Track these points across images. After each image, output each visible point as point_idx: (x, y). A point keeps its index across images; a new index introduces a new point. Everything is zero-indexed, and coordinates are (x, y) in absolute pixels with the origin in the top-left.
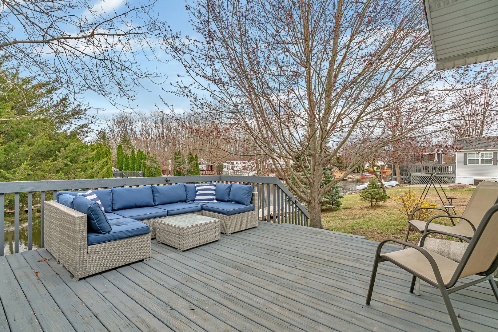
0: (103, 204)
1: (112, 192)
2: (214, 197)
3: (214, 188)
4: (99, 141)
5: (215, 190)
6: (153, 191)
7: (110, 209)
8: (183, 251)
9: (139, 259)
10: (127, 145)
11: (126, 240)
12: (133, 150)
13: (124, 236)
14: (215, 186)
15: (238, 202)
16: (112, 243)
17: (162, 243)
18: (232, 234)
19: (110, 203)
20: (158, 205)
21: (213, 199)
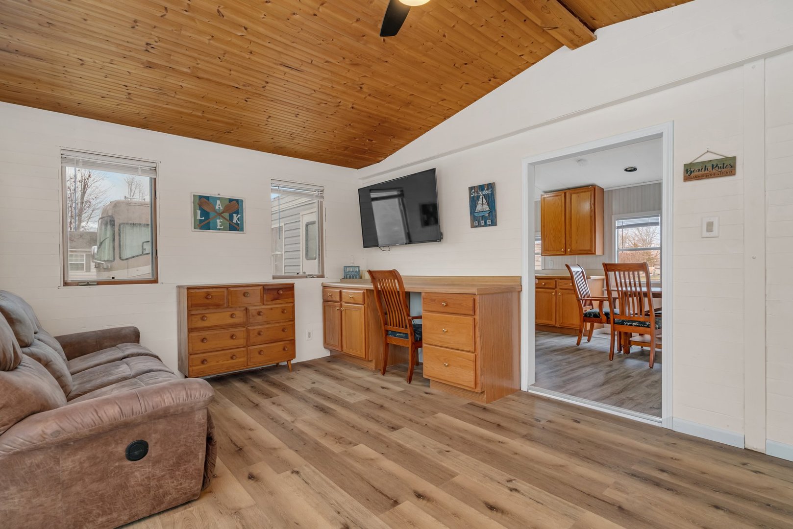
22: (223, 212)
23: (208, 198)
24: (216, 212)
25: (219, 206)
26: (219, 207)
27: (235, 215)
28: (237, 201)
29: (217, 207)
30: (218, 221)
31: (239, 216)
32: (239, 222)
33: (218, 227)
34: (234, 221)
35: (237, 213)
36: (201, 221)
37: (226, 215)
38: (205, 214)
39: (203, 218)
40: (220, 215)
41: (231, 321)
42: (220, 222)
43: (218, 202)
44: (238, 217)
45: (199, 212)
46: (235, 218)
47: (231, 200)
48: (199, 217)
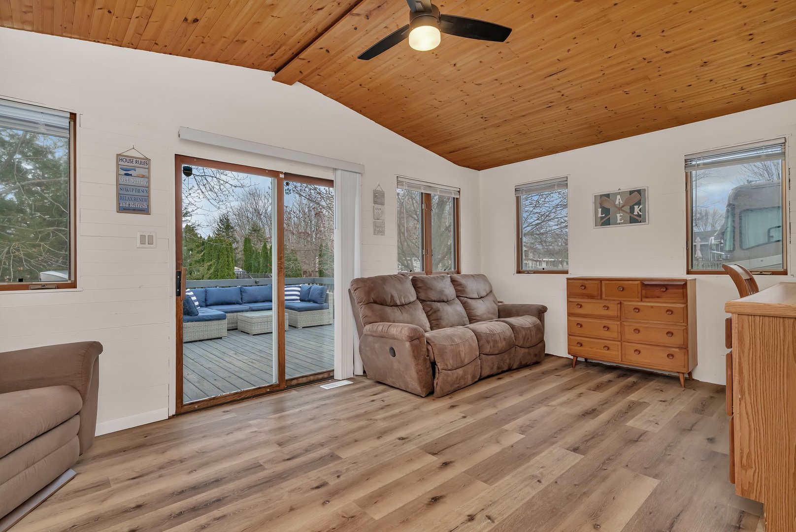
0: (198, 300)
1: (206, 292)
2: (298, 298)
3: (299, 289)
4: (221, 231)
5: (299, 291)
6: (241, 291)
7: (204, 304)
8: (254, 335)
9: (218, 337)
10: (258, 236)
11: (208, 322)
12: (265, 243)
13: (207, 319)
14: (300, 287)
15: (315, 302)
16: (199, 323)
17: (242, 331)
18: (303, 328)
19: (204, 300)
20: (245, 303)
21: (297, 300)
22: (623, 207)
23: (608, 196)
24: (616, 207)
25: (619, 200)
26: (619, 202)
27: (636, 207)
28: (639, 191)
29: (617, 203)
30: (618, 215)
31: (641, 206)
32: (640, 213)
33: (619, 221)
34: (636, 213)
35: (639, 203)
36: (602, 218)
37: (627, 208)
38: (606, 211)
39: (604, 215)
40: (620, 209)
41: (605, 312)
42: (620, 216)
43: (619, 197)
44: (640, 208)
45: (600, 210)
46: (637, 209)
47: (631, 192)
48: (600, 215)
